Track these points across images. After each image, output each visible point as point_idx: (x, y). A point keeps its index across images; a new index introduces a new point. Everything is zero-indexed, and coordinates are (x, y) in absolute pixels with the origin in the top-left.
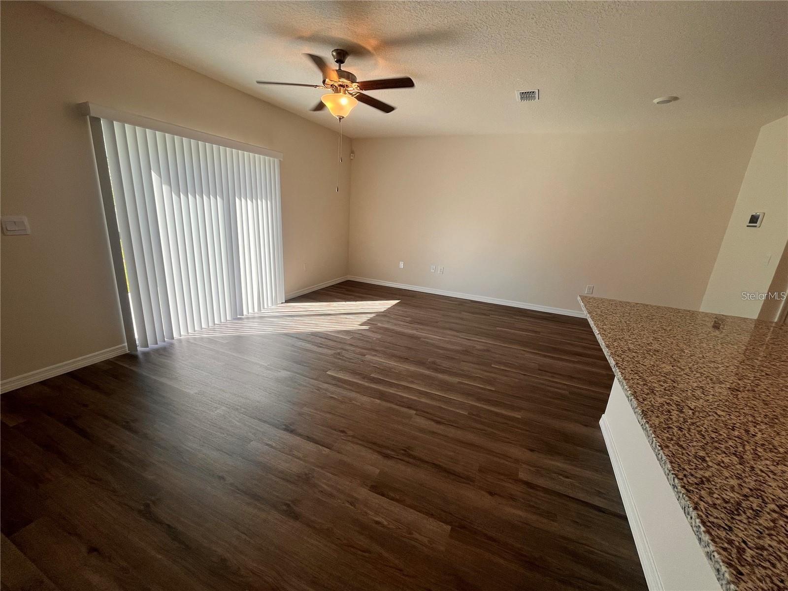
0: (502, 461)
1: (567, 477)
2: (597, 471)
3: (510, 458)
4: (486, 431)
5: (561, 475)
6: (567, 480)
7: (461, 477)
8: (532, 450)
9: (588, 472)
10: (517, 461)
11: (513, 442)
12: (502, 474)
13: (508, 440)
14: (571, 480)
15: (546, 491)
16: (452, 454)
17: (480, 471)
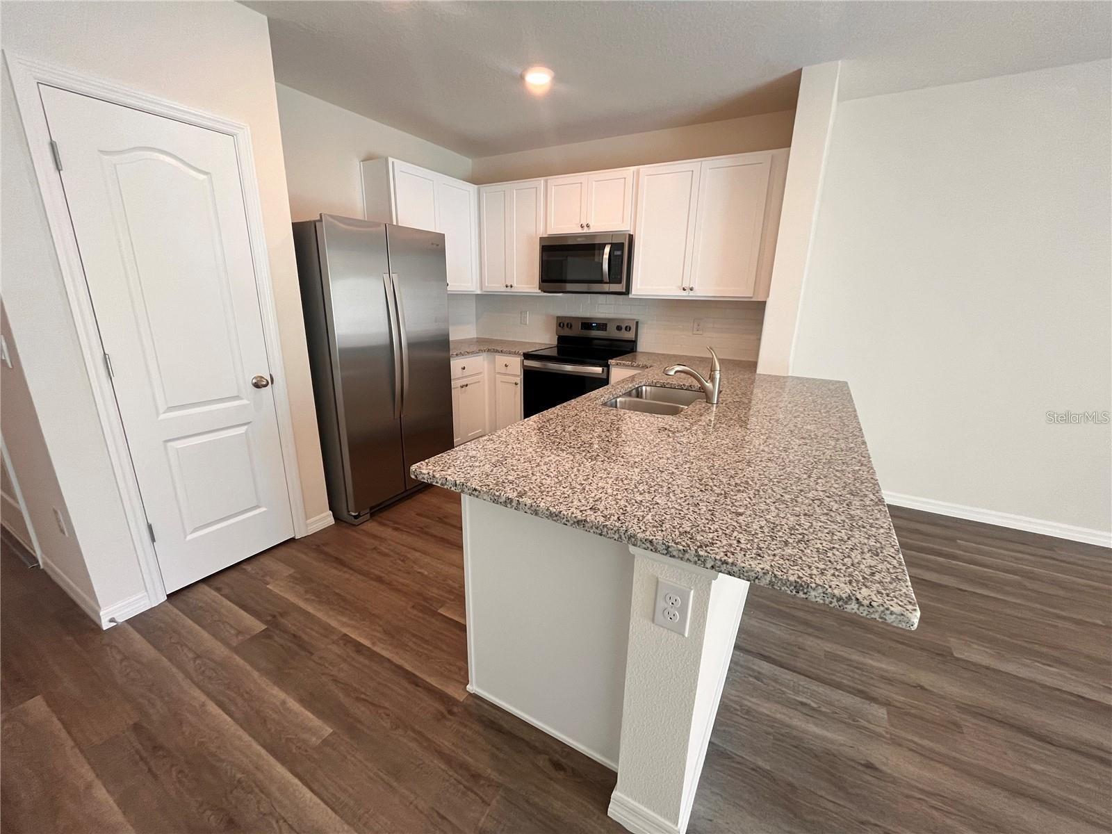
0: (925, 742)
1: (803, 704)
2: (748, 712)
3: (911, 750)
5: (813, 709)
6: (804, 700)
8: (869, 766)
9: (765, 711)
10: (896, 742)
12: (915, 716)
14: (797, 698)
15: (838, 686)
17: (957, 725)
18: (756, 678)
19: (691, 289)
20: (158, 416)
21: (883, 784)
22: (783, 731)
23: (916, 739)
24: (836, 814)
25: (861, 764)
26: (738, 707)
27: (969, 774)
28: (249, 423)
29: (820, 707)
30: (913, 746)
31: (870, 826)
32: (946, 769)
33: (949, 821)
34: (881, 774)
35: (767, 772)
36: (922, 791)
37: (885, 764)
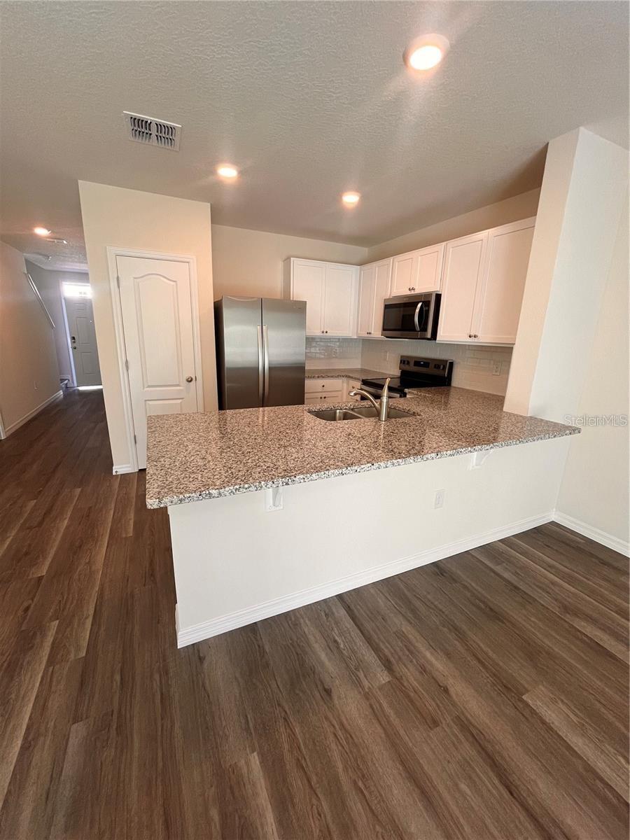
0: (389, 711)
1: (335, 642)
2: (296, 625)
3: (371, 706)
4: (355, 783)
5: (338, 648)
6: (340, 641)
7: (473, 736)
8: (328, 692)
9: (306, 630)
10: (367, 696)
11: (335, 723)
12: (408, 696)
13: (340, 733)
14: (337, 638)
16: (463, 786)
17: (436, 723)
18: (326, 615)
19: (475, 337)
20: (144, 389)
21: (322, 703)
22: (301, 644)
23: (385, 705)
24: (272, 691)
25: (324, 687)
26: (293, 619)
27: (394, 745)
28: (182, 399)
29: (344, 650)
30: (376, 706)
31: (281, 710)
32: (380, 730)
33: (333, 746)
34: (328, 699)
35: (264, 651)
36: (342, 724)
37: (339, 698)
